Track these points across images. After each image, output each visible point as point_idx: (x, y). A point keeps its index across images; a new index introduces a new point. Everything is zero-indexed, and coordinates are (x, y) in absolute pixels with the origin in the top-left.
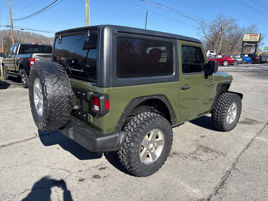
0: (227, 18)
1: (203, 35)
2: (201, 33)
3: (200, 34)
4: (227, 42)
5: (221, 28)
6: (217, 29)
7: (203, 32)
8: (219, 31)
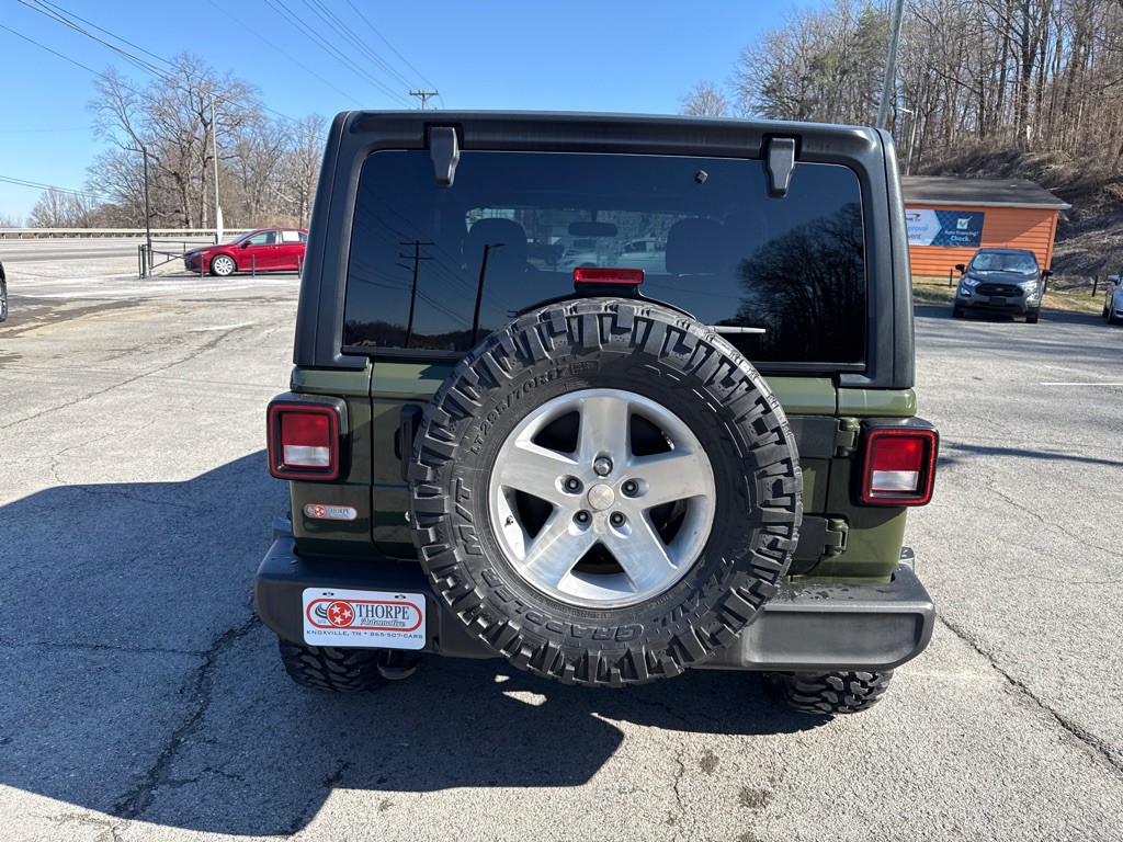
0: (220, 76)
1: (125, 138)
2: (114, 128)
3: (108, 132)
4: (232, 174)
5: (201, 114)
6: (183, 114)
7: (121, 123)
8: (195, 128)
